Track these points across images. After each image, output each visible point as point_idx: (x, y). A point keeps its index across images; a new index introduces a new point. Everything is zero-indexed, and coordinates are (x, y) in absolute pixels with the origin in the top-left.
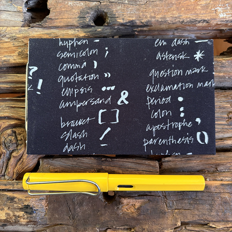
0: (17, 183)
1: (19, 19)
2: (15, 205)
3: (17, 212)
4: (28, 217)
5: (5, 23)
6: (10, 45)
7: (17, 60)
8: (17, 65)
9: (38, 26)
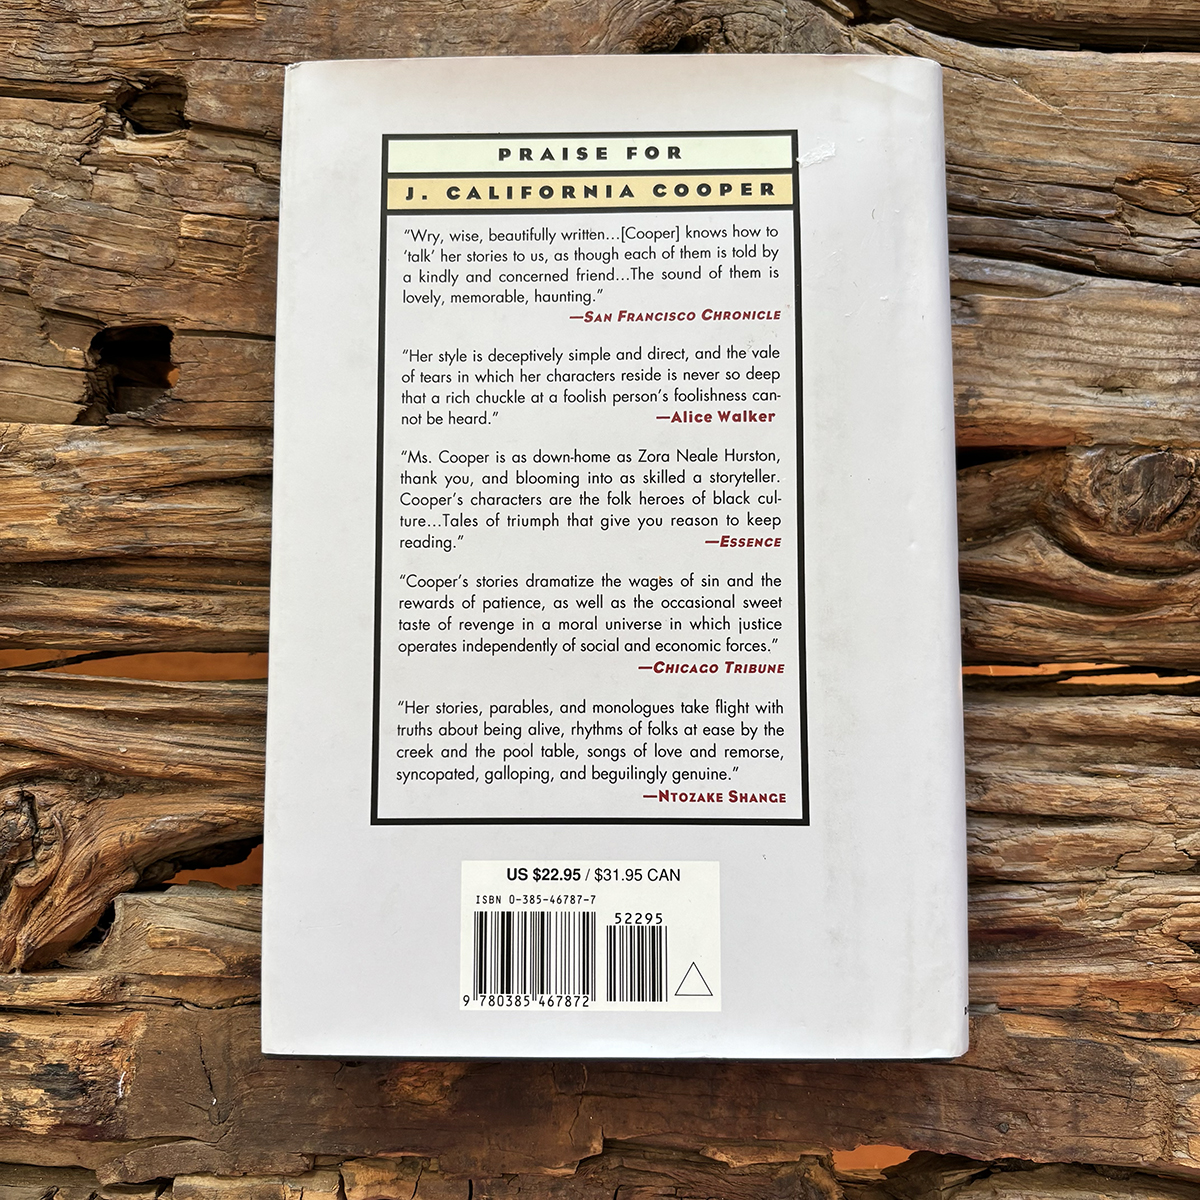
0: (26, 984)
1: (71, 393)
2: (15, 1064)
3: (20, 1088)
4: (59, 1109)
5: (18, 407)
6: (32, 486)
7: (51, 542)
8: (52, 558)
9: (134, 422)
